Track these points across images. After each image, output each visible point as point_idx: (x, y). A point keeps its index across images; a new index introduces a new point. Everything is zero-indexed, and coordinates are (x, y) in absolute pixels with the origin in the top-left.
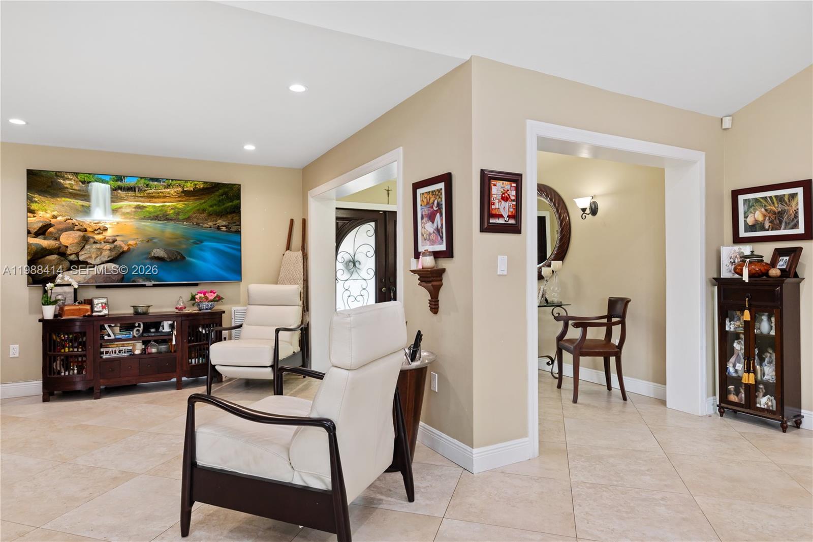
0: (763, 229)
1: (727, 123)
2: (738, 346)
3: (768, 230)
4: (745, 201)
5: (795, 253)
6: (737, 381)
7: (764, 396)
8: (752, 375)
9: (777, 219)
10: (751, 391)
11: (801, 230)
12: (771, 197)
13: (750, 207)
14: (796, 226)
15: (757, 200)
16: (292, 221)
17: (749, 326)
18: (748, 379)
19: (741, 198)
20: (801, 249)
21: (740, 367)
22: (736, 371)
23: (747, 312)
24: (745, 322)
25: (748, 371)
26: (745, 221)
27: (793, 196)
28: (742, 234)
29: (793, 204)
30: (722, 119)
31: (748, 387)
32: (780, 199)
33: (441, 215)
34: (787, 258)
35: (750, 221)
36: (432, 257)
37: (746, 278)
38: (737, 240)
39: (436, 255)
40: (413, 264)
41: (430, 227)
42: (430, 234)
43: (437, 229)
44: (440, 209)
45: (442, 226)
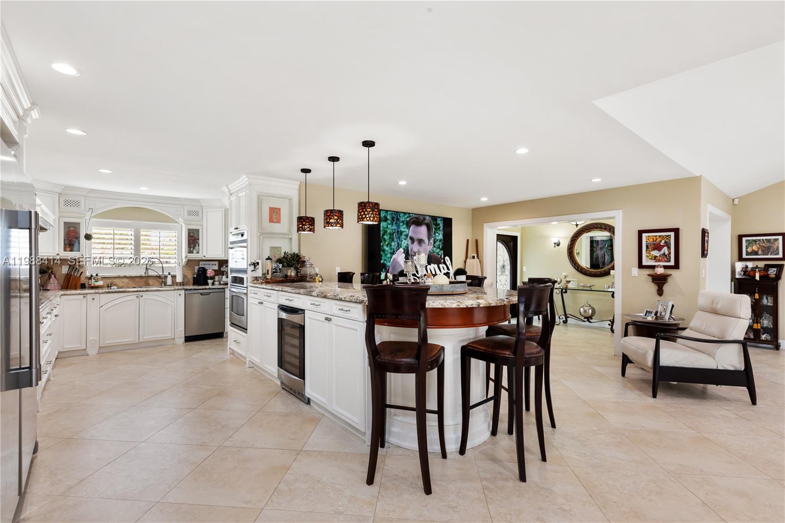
0: (757, 254)
1: (736, 201)
3: (760, 255)
4: (747, 240)
5: (780, 267)
7: (763, 334)
8: (759, 324)
9: (766, 250)
11: (781, 255)
12: (763, 240)
13: (749, 244)
14: (778, 254)
15: (754, 240)
16: (468, 240)
17: (757, 301)
18: (757, 326)
19: (744, 239)
20: (783, 265)
23: (757, 294)
24: (755, 299)
25: (757, 323)
26: (746, 251)
27: (776, 240)
28: (744, 256)
29: (776, 244)
30: (733, 200)
31: (756, 329)
32: (769, 241)
33: (669, 248)
34: (776, 269)
35: (749, 250)
37: (757, 278)
38: (741, 259)
39: (665, 267)
40: (635, 271)
41: (655, 253)
42: (656, 257)
43: (664, 254)
44: (668, 245)
45: (670, 253)
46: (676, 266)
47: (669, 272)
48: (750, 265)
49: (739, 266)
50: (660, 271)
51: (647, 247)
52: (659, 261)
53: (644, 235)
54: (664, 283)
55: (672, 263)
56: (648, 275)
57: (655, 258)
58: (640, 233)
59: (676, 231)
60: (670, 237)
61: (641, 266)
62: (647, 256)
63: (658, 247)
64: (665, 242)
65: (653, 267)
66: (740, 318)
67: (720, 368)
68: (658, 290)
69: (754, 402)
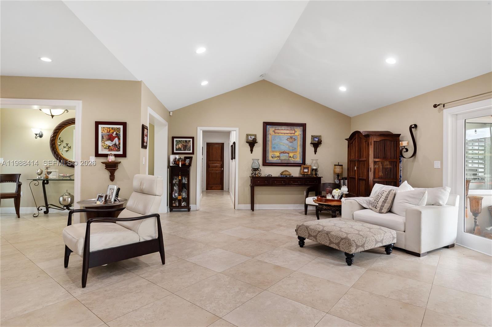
0: (181, 150)
1: (171, 113)
2: (176, 188)
3: (182, 151)
4: (176, 141)
5: (191, 158)
6: (176, 199)
7: (183, 202)
8: (181, 196)
9: (185, 147)
10: (180, 202)
12: (183, 141)
13: (177, 143)
14: (190, 150)
15: (179, 141)
17: (180, 181)
18: (180, 198)
19: (175, 140)
20: (192, 157)
21: (176, 194)
22: (175, 196)
23: (180, 176)
24: (179, 180)
25: (180, 195)
26: (176, 147)
27: (190, 141)
28: (175, 151)
29: (190, 143)
30: (170, 112)
31: (179, 200)
32: (186, 141)
33: (119, 139)
34: (189, 160)
35: (177, 147)
36: (114, 157)
37: (180, 166)
38: (173, 153)
39: (116, 156)
40: (93, 159)
41: (109, 143)
42: (109, 146)
43: (115, 144)
44: (118, 136)
45: (119, 144)
46: (124, 155)
47: (119, 159)
48: (177, 157)
49: (172, 157)
50: (111, 159)
51: (102, 137)
52: (112, 150)
53: (100, 126)
54: (115, 170)
55: (121, 152)
56: (102, 163)
57: (109, 148)
58: (97, 124)
59: (124, 124)
60: (120, 130)
61: (97, 155)
62: (102, 146)
63: (111, 138)
64: (117, 134)
65: (106, 156)
66: (156, 195)
67: (142, 240)
68: (110, 176)
69: (163, 263)
